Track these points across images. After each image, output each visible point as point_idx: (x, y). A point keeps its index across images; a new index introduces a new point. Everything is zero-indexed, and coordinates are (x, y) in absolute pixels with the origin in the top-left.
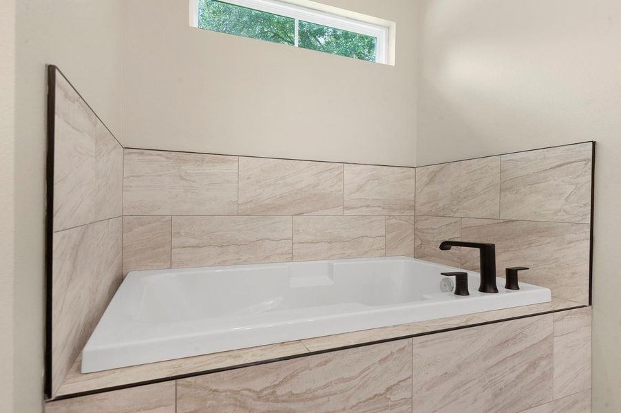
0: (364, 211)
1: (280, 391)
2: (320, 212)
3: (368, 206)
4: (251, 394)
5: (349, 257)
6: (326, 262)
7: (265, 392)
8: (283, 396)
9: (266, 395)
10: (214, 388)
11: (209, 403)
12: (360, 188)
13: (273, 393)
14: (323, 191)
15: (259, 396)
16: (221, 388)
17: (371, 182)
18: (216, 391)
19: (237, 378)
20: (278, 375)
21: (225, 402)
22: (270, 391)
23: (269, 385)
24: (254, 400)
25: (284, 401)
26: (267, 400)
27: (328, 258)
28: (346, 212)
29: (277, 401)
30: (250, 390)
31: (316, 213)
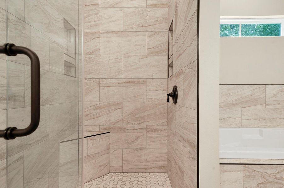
0: (277, 106)
1: (277, 176)
2: (254, 107)
3: (279, 104)
4: (267, 174)
5: (269, 127)
6: (258, 128)
7: (272, 175)
8: (278, 177)
9: (272, 176)
10: (255, 170)
11: (253, 174)
12: (275, 96)
13: (275, 176)
14: (255, 98)
15: (270, 175)
16: (257, 170)
17: (281, 92)
18: (255, 171)
19: (262, 168)
20: (276, 170)
21: (258, 175)
22: (274, 175)
23: (273, 172)
24: (268, 176)
25: (278, 179)
26: (273, 178)
27: (258, 127)
28: (267, 107)
29: (276, 178)
30: (266, 173)
31: (252, 107)
